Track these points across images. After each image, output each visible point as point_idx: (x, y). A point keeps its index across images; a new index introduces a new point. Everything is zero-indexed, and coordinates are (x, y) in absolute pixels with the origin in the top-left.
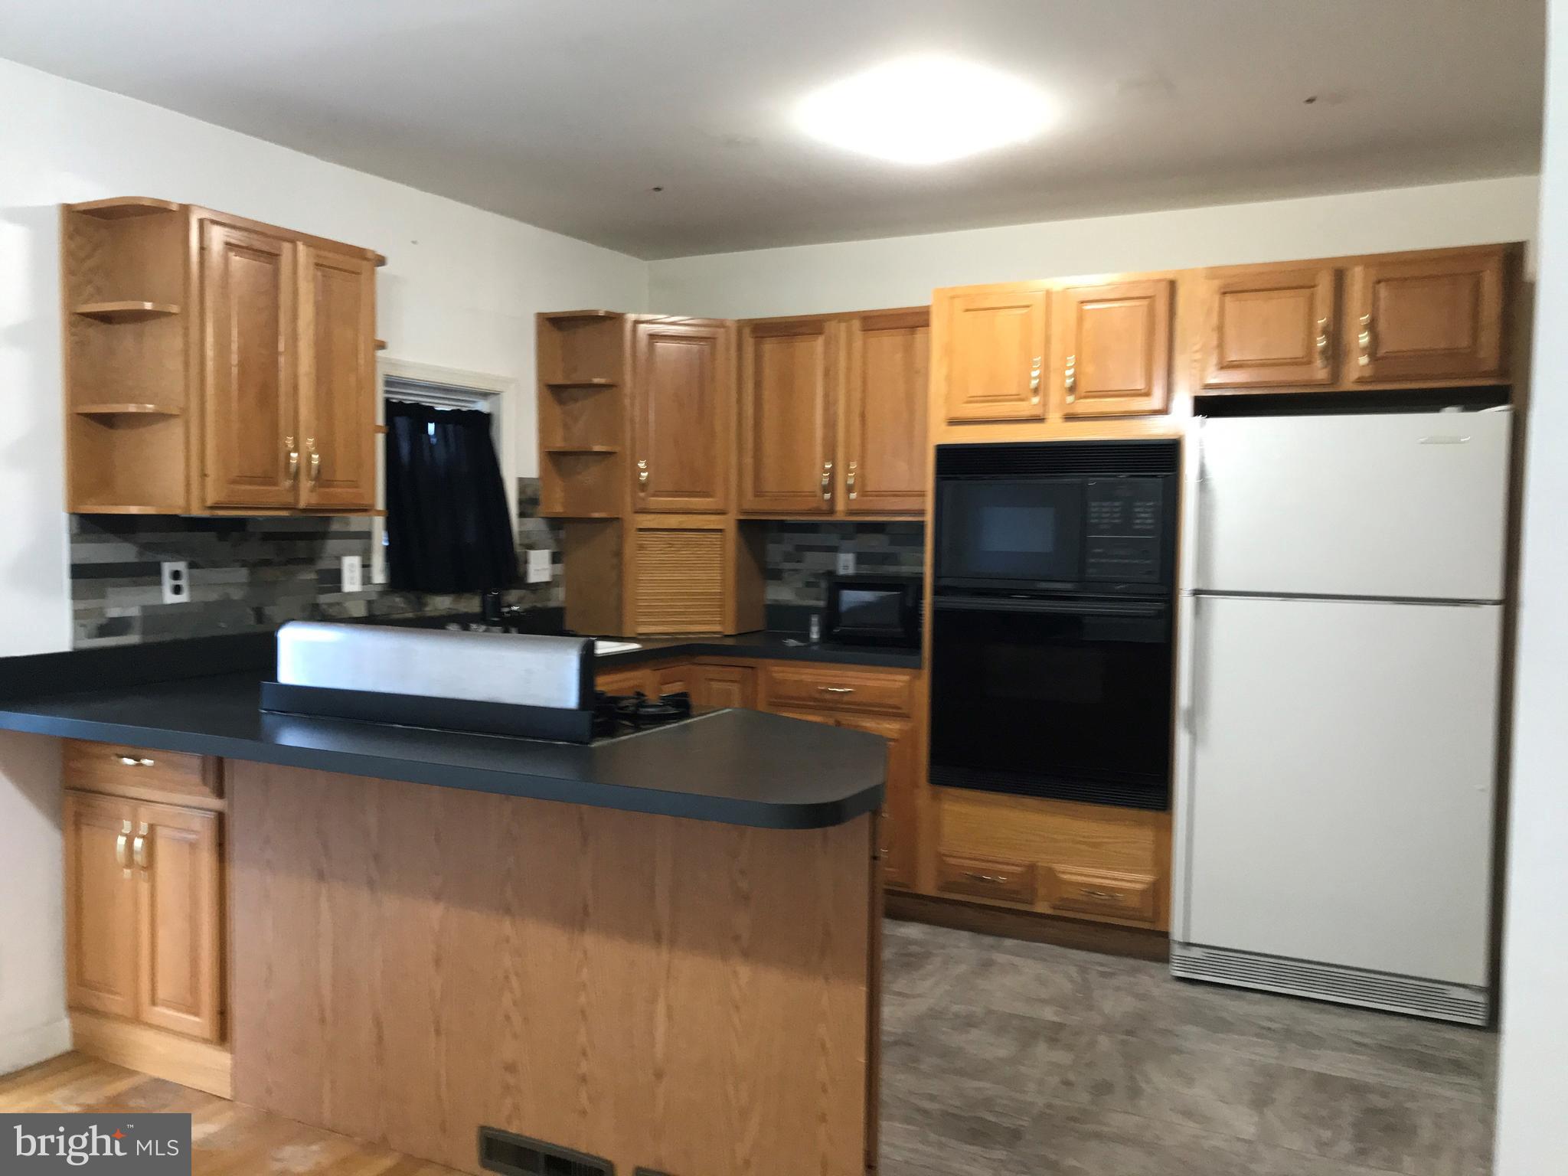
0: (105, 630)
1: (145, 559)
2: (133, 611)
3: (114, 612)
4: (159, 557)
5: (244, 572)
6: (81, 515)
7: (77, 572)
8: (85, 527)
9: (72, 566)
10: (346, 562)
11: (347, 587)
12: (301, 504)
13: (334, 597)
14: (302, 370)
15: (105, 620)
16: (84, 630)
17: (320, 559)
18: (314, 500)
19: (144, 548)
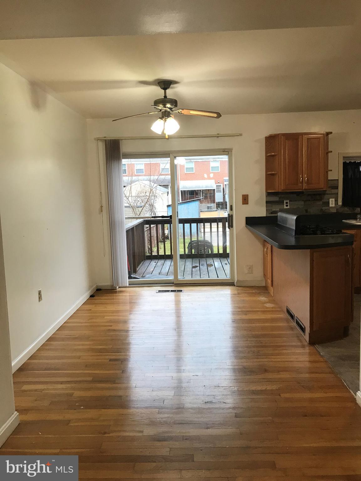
0: (272, 213)
1: (280, 200)
2: (278, 210)
3: (274, 210)
4: (283, 200)
5: (303, 202)
6: (268, 192)
7: (267, 202)
8: (269, 194)
9: (266, 201)
10: (331, 200)
11: (331, 205)
12: (304, 189)
13: (327, 208)
14: (304, 161)
15: (272, 211)
16: (268, 213)
17: (323, 199)
18: (306, 188)
19: (280, 198)
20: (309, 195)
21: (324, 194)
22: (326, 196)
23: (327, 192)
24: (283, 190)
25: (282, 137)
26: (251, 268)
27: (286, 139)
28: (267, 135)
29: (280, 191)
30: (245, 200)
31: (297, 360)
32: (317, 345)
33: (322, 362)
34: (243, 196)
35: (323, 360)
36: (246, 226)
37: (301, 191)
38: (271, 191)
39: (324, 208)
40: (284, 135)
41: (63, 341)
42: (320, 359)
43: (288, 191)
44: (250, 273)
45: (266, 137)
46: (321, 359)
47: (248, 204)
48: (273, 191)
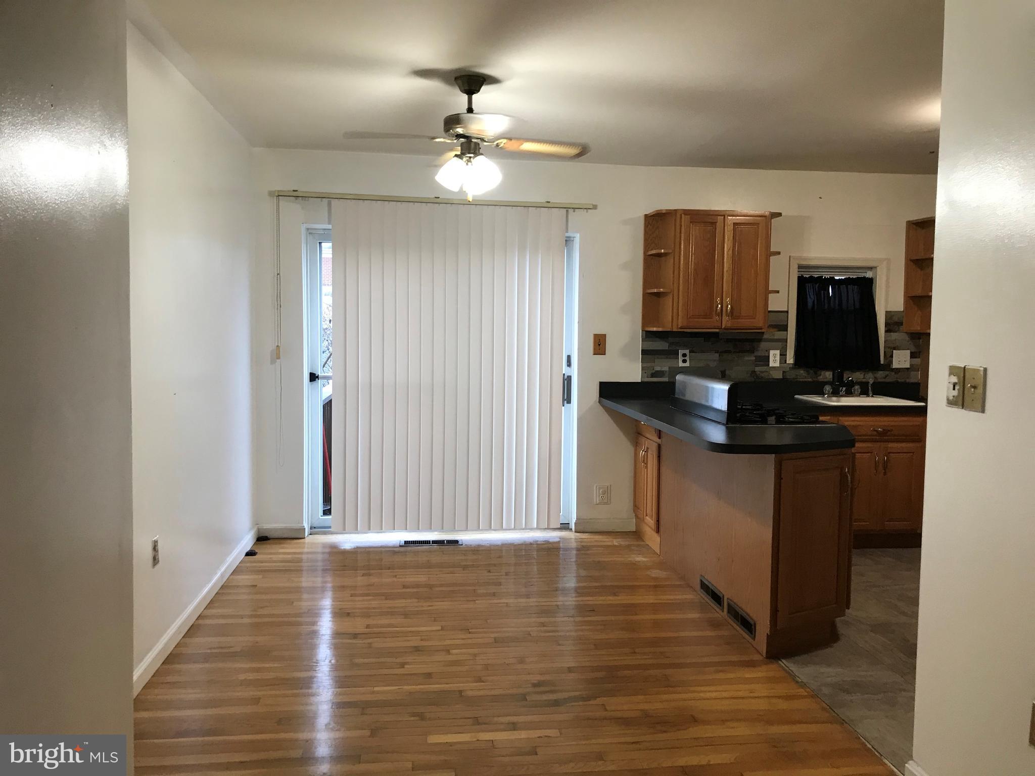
0: (653, 375)
1: (670, 348)
2: (666, 369)
3: (658, 368)
4: (677, 348)
5: (717, 355)
6: (646, 331)
7: (644, 352)
8: (648, 335)
9: (642, 350)
10: (772, 352)
11: (772, 364)
12: (723, 327)
13: (764, 368)
14: (725, 270)
15: (654, 371)
16: (646, 374)
17: (757, 351)
18: (729, 325)
19: (671, 344)
20: (728, 341)
21: (760, 340)
22: (763, 345)
23: (765, 336)
24: (681, 328)
25: (683, 215)
26: (607, 492)
27: (691, 222)
28: (650, 210)
29: (675, 330)
30: (600, 344)
31: (752, 695)
32: (783, 661)
33: (805, 697)
34: (596, 336)
35: (806, 694)
36: (600, 402)
37: (717, 330)
38: (655, 329)
39: (757, 369)
40: (687, 212)
41: (207, 662)
42: (799, 690)
43: (689, 330)
44: (605, 504)
45: (646, 216)
46: (802, 692)
47: (605, 354)
48: (660, 329)
